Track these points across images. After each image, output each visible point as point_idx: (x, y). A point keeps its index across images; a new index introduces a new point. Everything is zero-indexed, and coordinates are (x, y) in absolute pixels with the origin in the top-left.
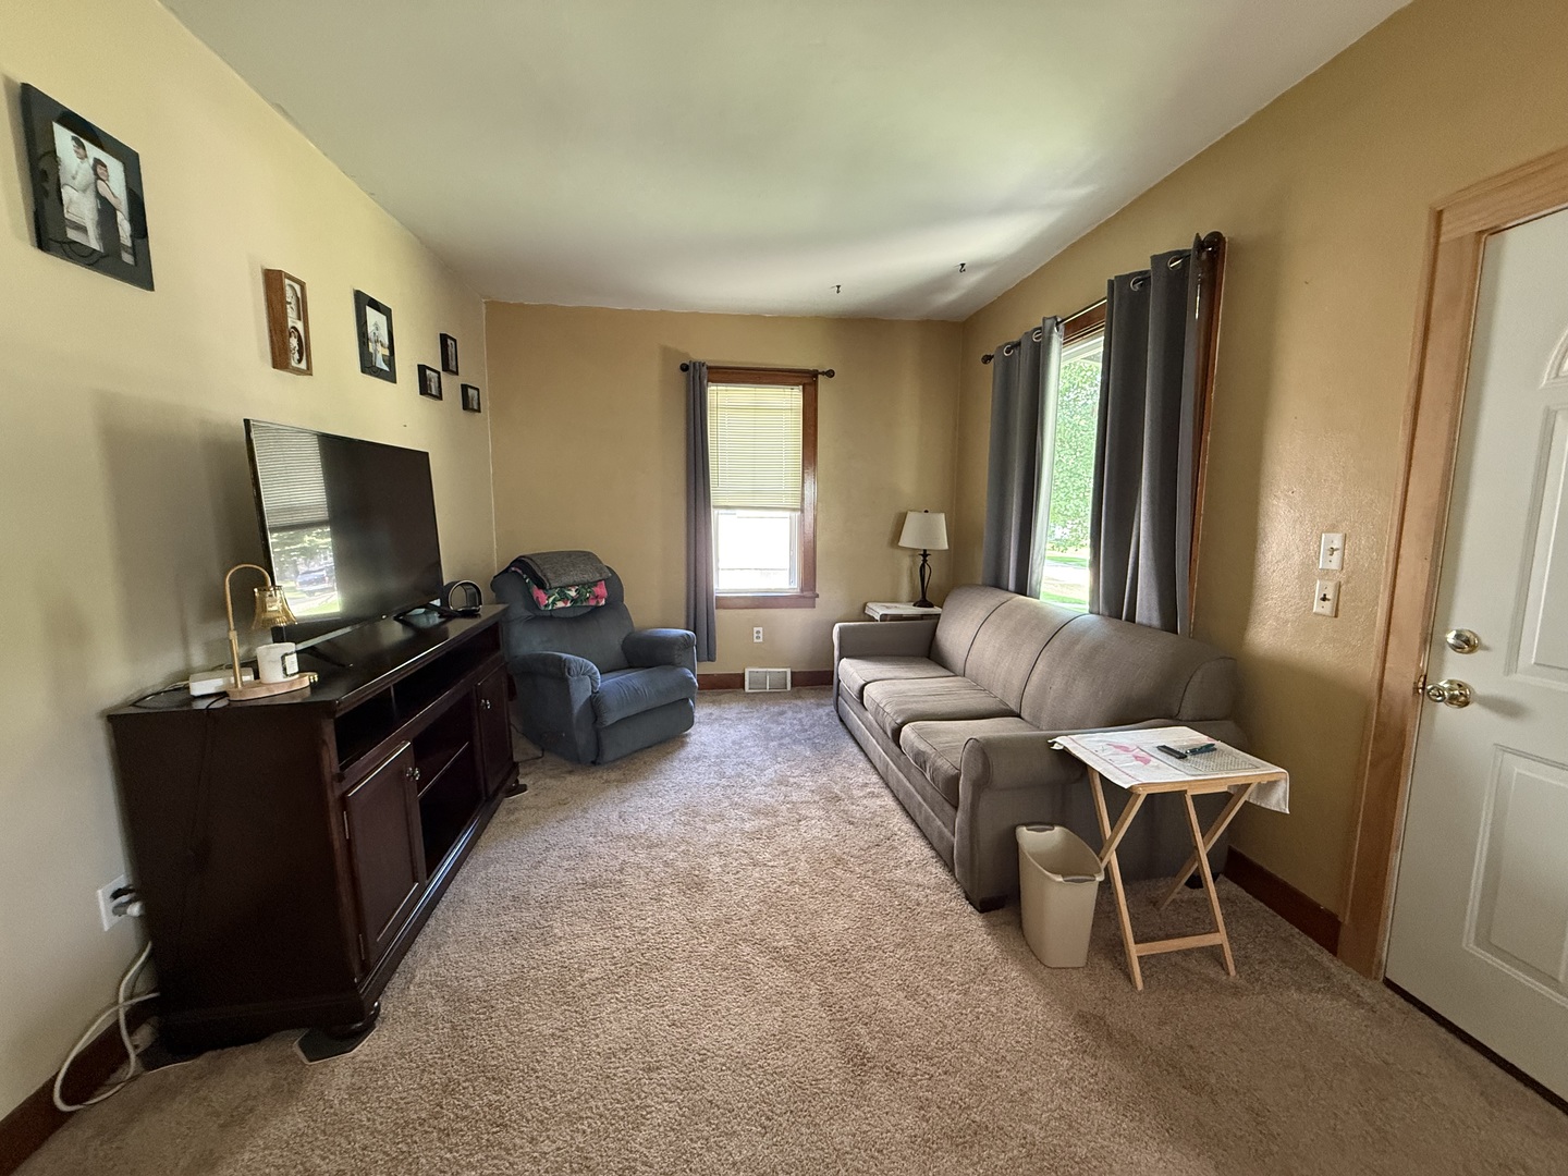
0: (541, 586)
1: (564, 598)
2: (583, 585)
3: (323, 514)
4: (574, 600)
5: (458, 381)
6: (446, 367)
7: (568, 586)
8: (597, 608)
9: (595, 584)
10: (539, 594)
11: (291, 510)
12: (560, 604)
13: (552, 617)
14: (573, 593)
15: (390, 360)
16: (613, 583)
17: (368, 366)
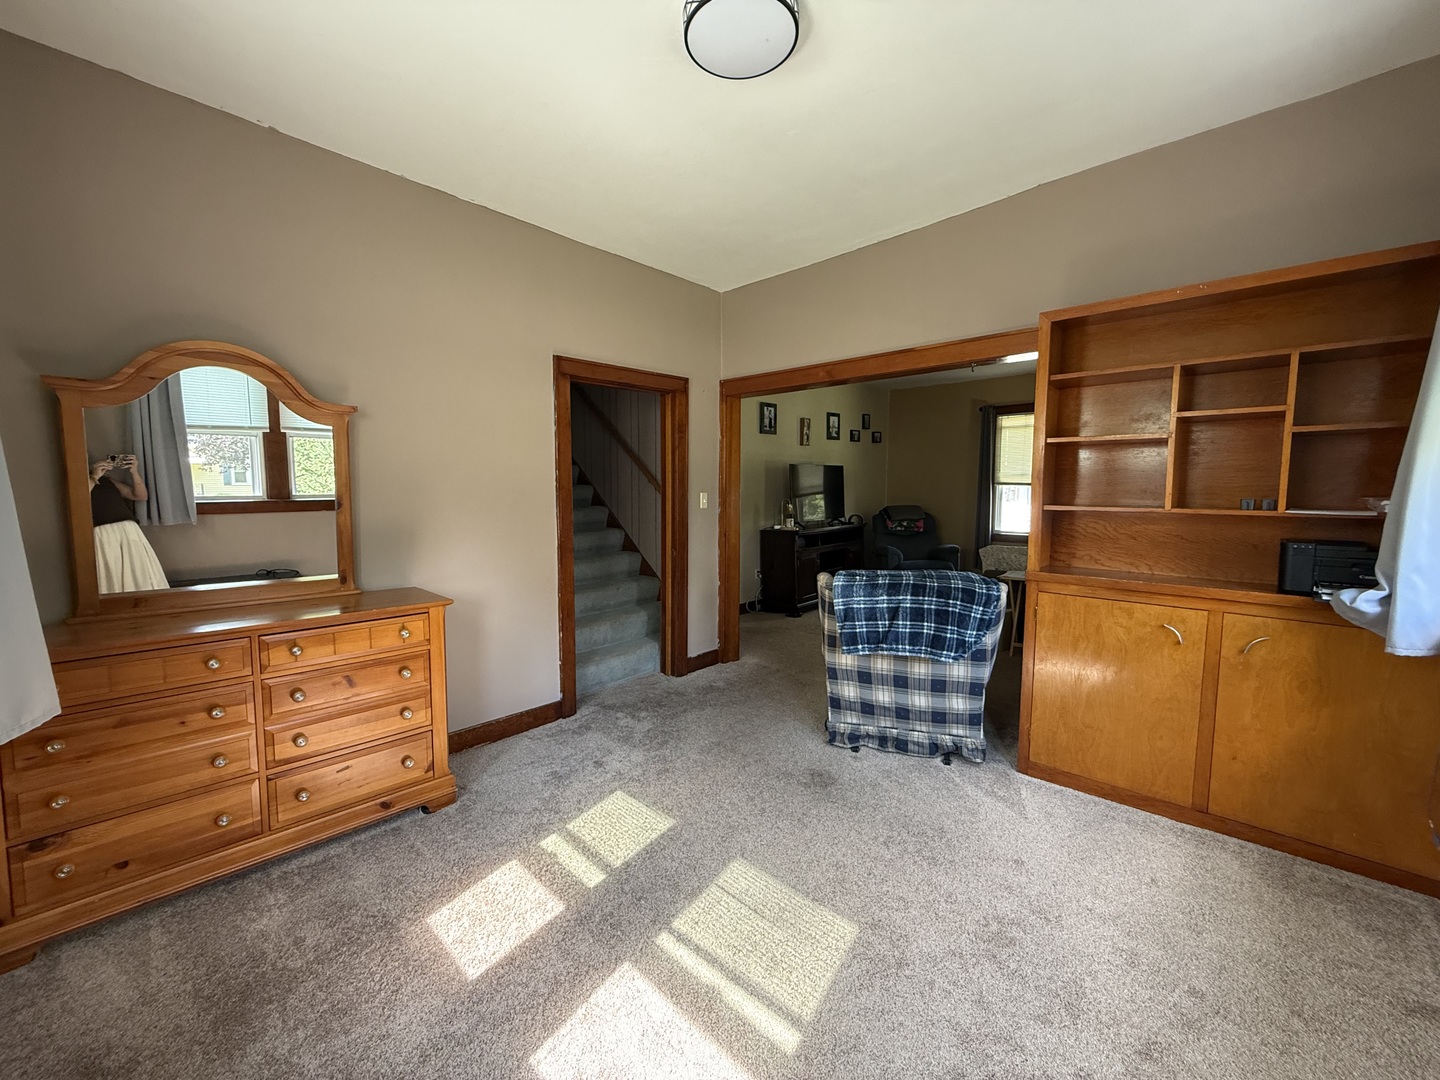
0: (890, 519)
1: (901, 526)
2: (911, 520)
3: (821, 489)
4: (905, 527)
5: (870, 432)
6: (864, 428)
7: (903, 520)
8: (918, 533)
9: (918, 520)
10: (889, 523)
11: (812, 487)
12: (899, 528)
13: (895, 534)
14: (905, 524)
15: (838, 433)
16: (929, 519)
17: (830, 437)
